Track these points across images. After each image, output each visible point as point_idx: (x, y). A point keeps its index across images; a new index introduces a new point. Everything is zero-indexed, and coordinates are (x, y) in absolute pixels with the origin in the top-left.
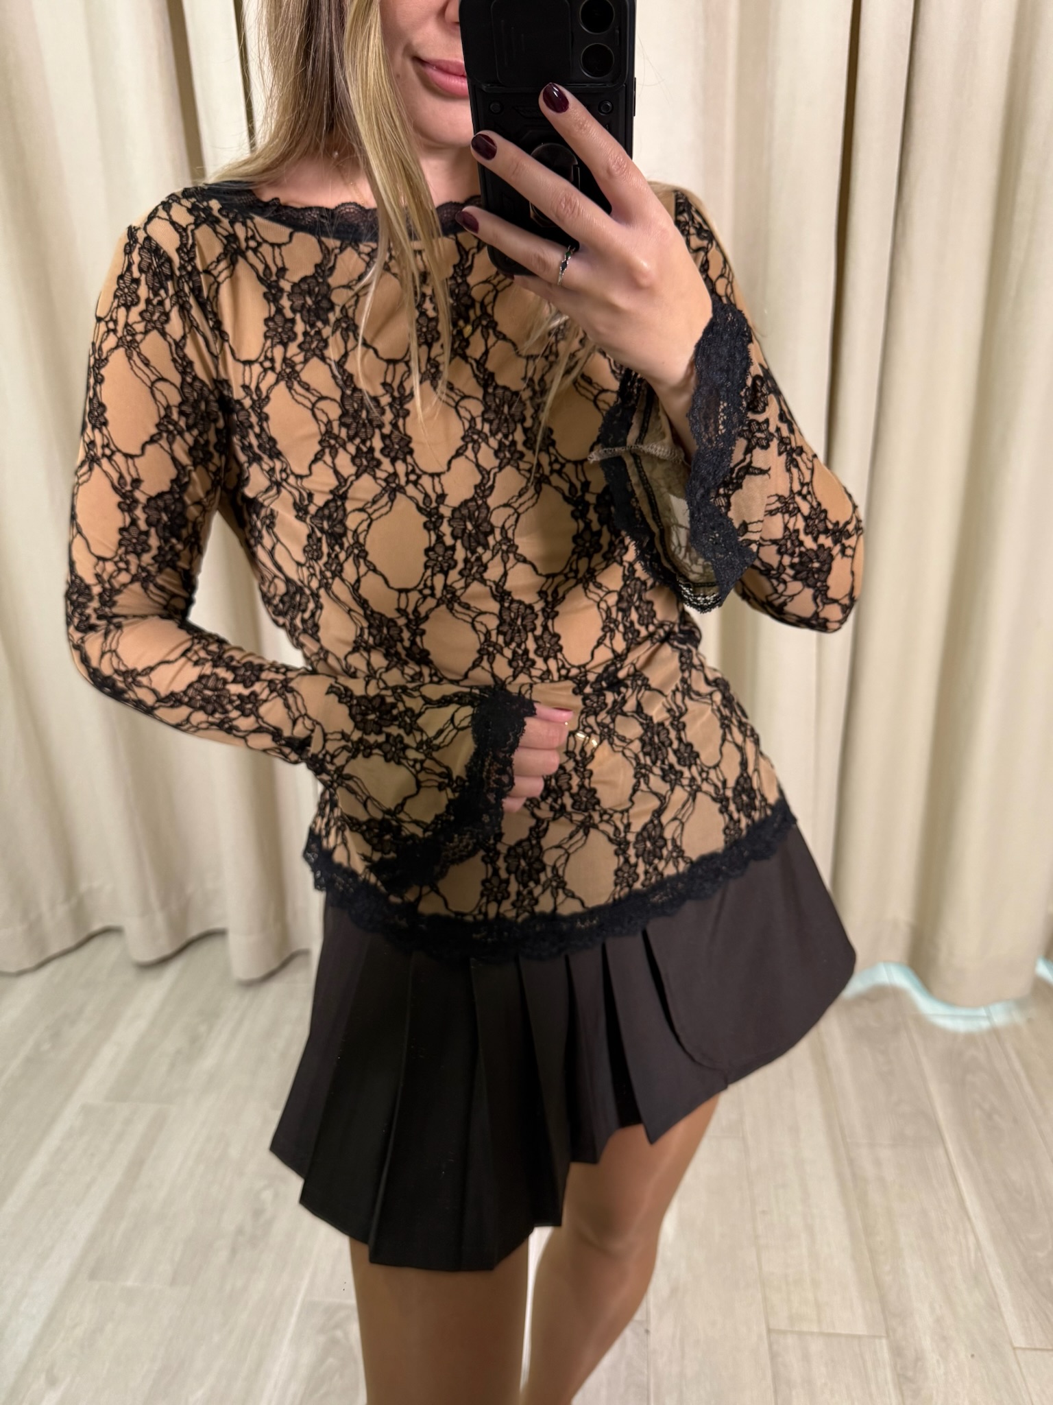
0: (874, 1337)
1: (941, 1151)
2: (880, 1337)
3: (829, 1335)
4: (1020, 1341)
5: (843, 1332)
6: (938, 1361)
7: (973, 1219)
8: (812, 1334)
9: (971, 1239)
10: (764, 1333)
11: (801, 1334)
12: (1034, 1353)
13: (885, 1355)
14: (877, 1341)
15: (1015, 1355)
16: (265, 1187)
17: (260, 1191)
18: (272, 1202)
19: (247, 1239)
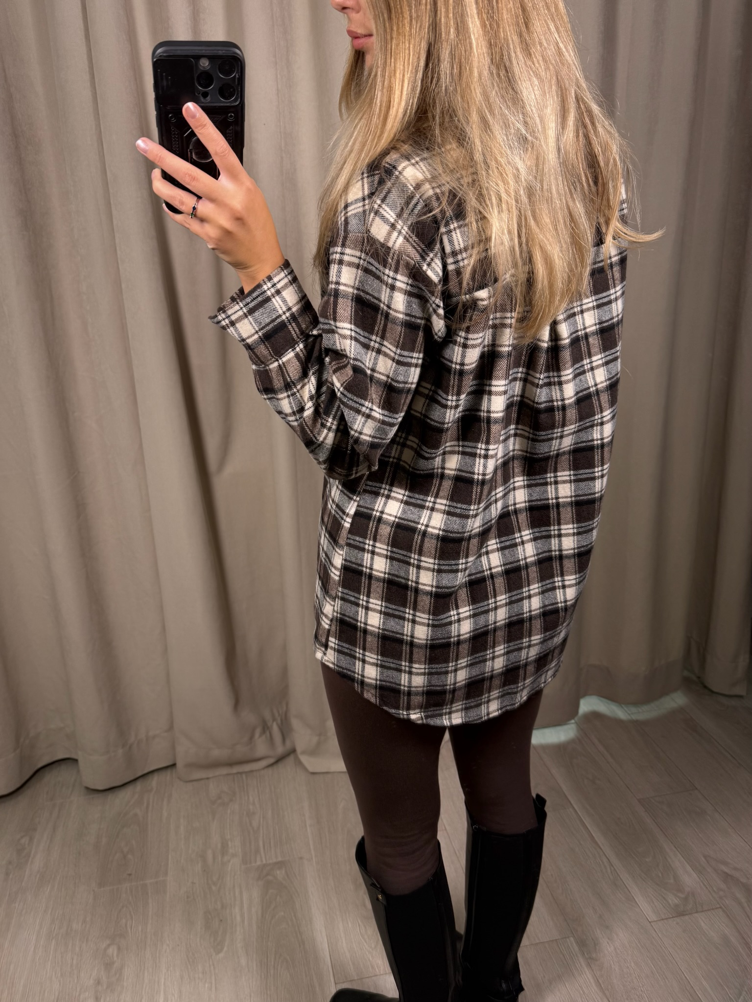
0: (566, 938)
1: (571, 809)
2: (568, 937)
3: (537, 944)
4: (652, 917)
5: (545, 941)
6: (608, 943)
7: (602, 847)
9: (605, 860)
12: (662, 921)
13: (576, 948)
14: (568, 940)
15: (652, 926)
16: (109, 946)
17: (105, 950)
18: (118, 955)
19: (105, 987)
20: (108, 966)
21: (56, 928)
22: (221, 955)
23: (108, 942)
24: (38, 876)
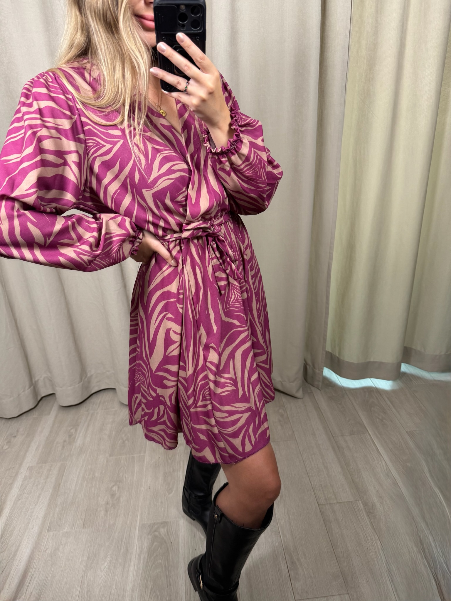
2: (358, 500)
3: (340, 503)
5: (345, 501)
6: (380, 505)
7: (383, 455)
8: (335, 503)
9: (383, 462)
10: (318, 506)
11: (330, 504)
13: (362, 506)
14: (358, 502)
16: (113, 486)
17: (112, 487)
18: (118, 491)
19: (111, 506)
20: (113, 495)
21: (87, 475)
22: (171, 495)
23: (113, 484)
24: (79, 449)
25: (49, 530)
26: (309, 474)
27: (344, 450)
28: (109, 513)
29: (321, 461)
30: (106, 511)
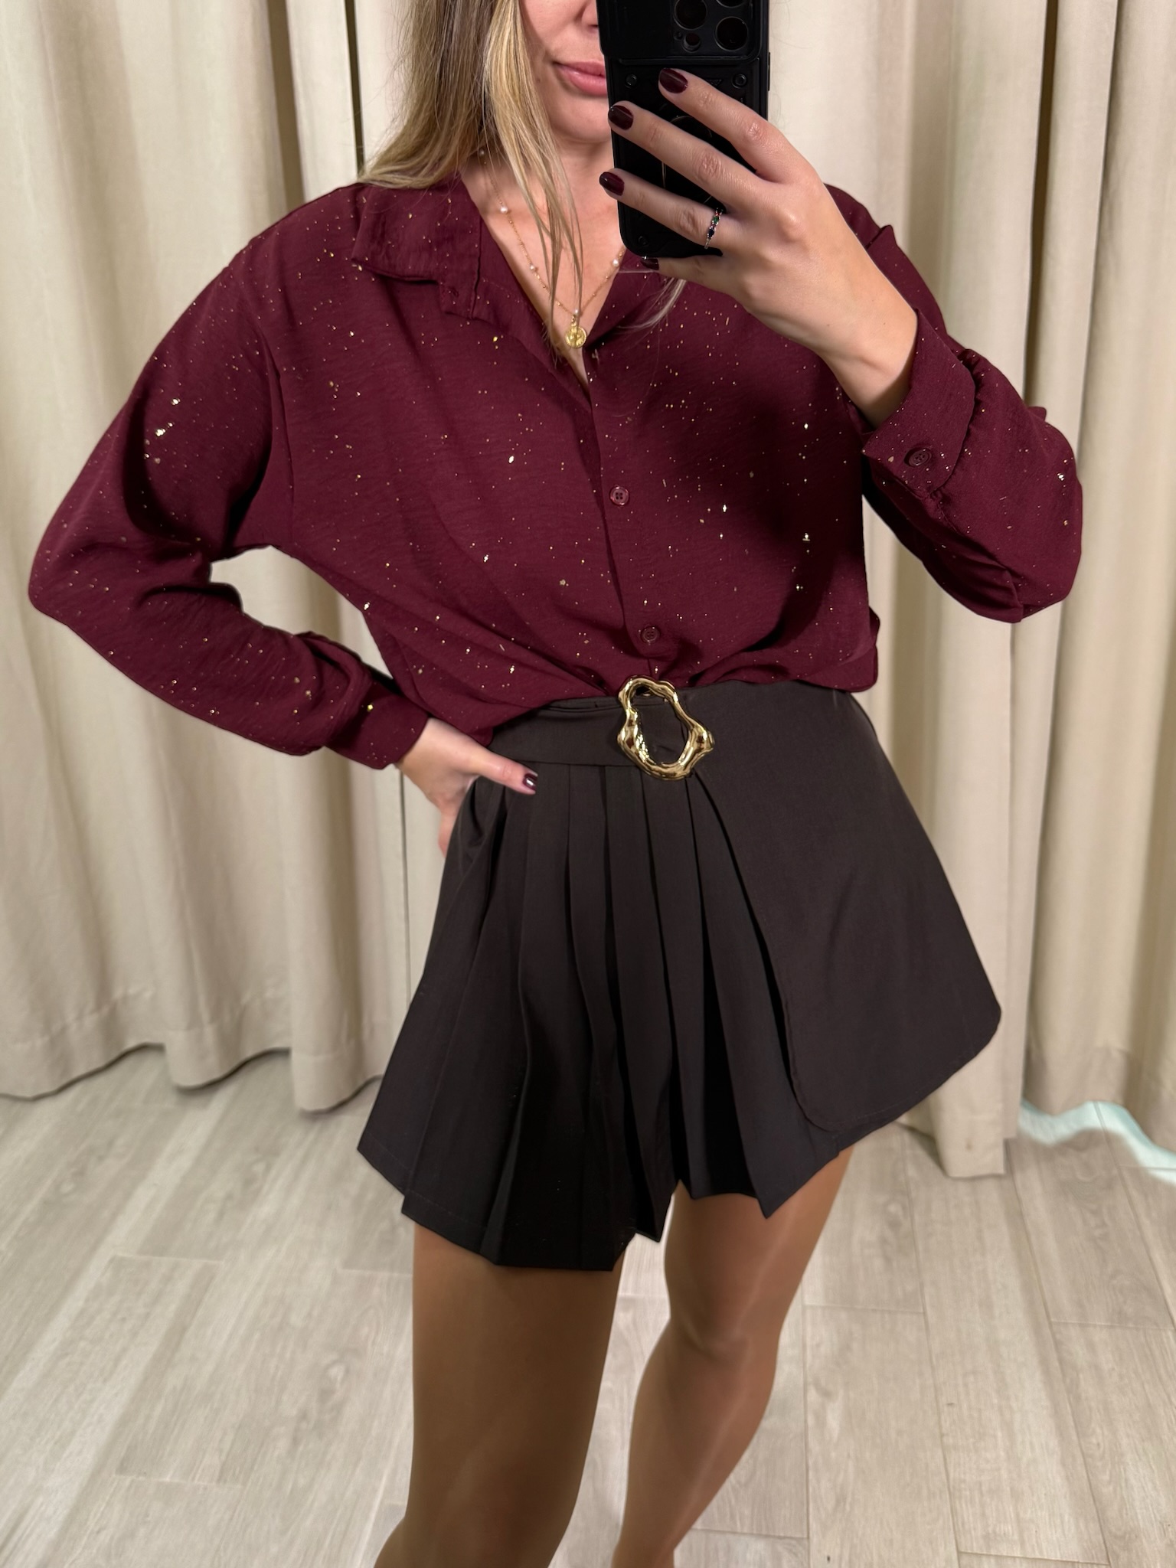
1: (1170, 1334)
2: (1098, 1564)
3: (1034, 1560)
5: (1052, 1557)
8: (1014, 1558)
10: (955, 1556)
11: (996, 1556)
16: (334, 1363)
17: (328, 1367)
18: (343, 1382)
20: (325, 1394)
23: (335, 1356)
25: (122, 1469)
26: (945, 1439)
27: (1081, 1376)
28: (301, 1448)
29: (995, 1401)
30: (295, 1441)
